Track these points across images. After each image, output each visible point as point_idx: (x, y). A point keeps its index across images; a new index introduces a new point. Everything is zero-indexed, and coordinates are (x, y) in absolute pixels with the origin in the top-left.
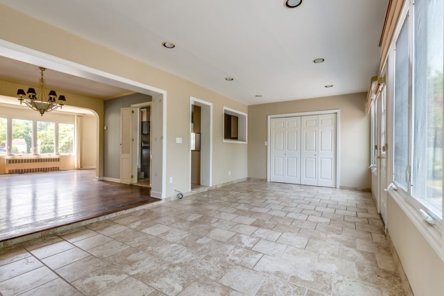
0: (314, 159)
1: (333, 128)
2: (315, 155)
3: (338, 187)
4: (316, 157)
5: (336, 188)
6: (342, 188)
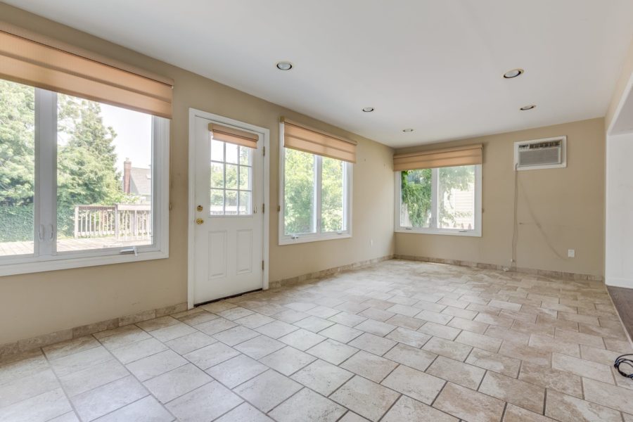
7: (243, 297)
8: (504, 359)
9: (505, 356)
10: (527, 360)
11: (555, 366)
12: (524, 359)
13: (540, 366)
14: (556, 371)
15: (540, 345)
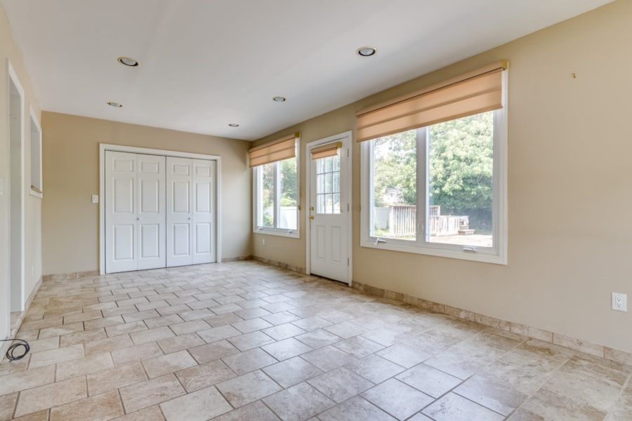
0: (188, 225)
1: (211, 180)
2: (189, 219)
3: (219, 260)
4: (189, 221)
5: (216, 262)
6: (224, 261)
7: (323, 280)
8: (121, 333)
9: (122, 335)
10: (104, 340)
11: (81, 346)
12: (107, 340)
13: (92, 340)
14: (79, 343)
15: (99, 358)
